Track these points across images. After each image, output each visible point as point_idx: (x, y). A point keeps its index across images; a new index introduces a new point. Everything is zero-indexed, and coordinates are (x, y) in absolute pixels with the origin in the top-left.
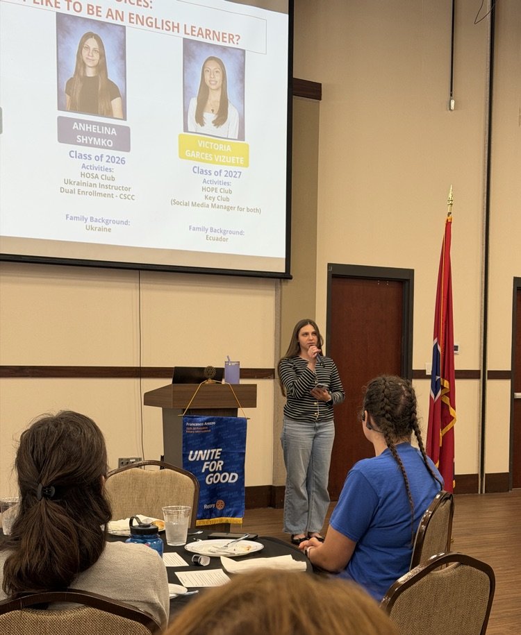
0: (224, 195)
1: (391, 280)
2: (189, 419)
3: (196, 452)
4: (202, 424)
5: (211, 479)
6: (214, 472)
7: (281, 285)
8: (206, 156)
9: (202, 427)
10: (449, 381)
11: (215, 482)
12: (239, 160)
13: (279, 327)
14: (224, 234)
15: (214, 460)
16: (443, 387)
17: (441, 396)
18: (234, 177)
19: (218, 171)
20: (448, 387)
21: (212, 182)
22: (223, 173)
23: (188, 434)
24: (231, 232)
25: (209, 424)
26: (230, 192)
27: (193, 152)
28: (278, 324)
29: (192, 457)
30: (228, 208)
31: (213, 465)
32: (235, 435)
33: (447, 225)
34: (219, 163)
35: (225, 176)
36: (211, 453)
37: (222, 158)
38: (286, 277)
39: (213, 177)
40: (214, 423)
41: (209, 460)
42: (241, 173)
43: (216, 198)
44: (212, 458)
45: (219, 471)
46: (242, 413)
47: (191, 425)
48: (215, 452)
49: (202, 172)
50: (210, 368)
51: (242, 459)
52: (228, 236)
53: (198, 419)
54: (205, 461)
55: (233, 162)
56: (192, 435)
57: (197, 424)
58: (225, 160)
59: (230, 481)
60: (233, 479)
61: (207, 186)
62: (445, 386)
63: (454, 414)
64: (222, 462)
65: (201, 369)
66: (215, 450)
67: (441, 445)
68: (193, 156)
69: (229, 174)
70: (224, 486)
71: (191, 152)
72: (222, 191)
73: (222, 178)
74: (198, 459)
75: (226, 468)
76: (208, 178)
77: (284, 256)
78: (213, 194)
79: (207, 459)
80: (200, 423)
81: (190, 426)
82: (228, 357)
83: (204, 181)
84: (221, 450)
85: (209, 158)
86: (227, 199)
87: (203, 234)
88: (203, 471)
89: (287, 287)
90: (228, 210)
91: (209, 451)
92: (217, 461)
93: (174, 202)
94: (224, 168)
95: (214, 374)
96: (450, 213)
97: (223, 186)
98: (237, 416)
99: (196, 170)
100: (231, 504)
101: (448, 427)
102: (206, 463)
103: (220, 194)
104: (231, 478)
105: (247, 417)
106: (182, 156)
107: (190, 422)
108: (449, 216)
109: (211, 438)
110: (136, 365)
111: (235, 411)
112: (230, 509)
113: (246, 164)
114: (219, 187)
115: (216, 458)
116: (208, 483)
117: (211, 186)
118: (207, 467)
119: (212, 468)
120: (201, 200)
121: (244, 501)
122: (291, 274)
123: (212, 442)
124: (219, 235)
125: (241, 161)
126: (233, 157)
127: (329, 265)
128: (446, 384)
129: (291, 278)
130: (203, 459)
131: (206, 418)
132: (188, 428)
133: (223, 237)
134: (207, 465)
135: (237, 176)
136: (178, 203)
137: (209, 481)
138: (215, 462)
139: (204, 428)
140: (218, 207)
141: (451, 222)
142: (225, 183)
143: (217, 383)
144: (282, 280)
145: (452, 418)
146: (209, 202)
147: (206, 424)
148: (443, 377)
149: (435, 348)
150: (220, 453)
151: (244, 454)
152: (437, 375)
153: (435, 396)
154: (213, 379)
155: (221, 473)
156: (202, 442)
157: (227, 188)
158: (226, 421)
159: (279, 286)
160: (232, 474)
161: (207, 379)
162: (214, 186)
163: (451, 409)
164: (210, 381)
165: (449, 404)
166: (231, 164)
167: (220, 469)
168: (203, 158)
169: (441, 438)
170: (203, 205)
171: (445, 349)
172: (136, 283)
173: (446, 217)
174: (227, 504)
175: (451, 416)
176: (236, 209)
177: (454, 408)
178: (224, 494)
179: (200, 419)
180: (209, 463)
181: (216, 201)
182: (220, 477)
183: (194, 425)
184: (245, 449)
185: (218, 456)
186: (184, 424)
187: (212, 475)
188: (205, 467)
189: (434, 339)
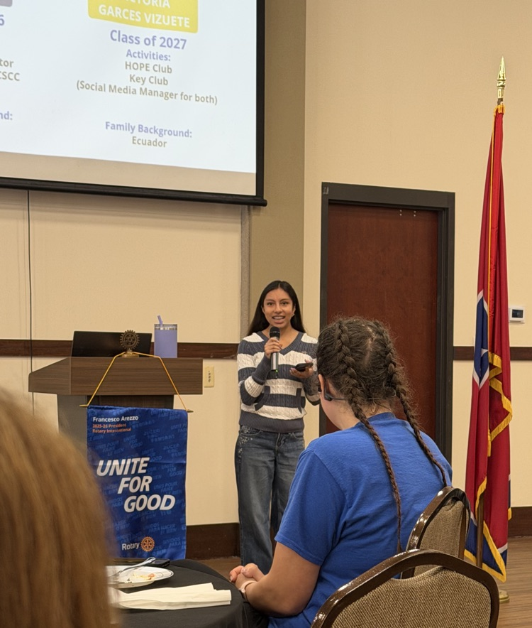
0: (160, 76)
1: (420, 209)
2: (96, 412)
3: (109, 463)
4: (118, 419)
5: (133, 504)
6: (138, 494)
7: (250, 214)
8: (131, 15)
9: (117, 423)
10: (501, 356)
11: (139, 509)
12: (183, 21)
13: (247, 279)
14: (161, 135)
15: (136, 474)
16: (492, 367)
17: (489, 380)
18: (175, 47)
19: (151, 38)
20: (499, 366)
21: (141, 55)
22: (158, 42)
23: (96, 434)
24: (171, 133)
25: (128, 419)
26: (169, 70)
27: (110, 7)
28: (246, 275)
29: (103, 470)
30: (167, 96)
31: (136, 483)
32: (170, 437)
33: (496, 117)
34: (151, 26)
35: (161, 46)
36: (132, 464)
37: (156, 19)
38: (256, 202)
39: (142, 47)
40: (136, 418)
41: (129, 475)
42: (185, 41)
43: (147, 80)
44: (133, 472)
45: (144, 493)
46: (181, 402)
47: (100, 420)
48: (138, 464)
49: (125, 39)
50: (130, 334)
51: (180, 473)
52: (166, 138)
53: (110, 411)
54: (123, 476)
55: (173, 24)
56: (102, 437)
57: (109, 420)
58: (161, 21)
59: (163, 508)
60: (167, 504)
61: (133, 60)
62: (495, 364)
63: (509, 407)
64: (150, 479)
65: (116, 336)
66: (138, 459)
67: (489, 454)
68: (110, 15)
69: (167, 42)
70: (154, 516)
71: (107, 9)
72: (157, 68)
73: (156, 49)
74: (111, 474)
75: (155, 488)
76: (134, 48)
77: (253, 170)
78: (142, 73)
79: (126, 473)
80: (114, 417)
81: (98, 423)
82: (159, 317)
83: (129, 53)
84: (147, 459)
85: (135, 17)
86: (165, 82)
87: (128, 135)
88: (120, 491)
89: (260, 218)
90: (166, 98)
91: (129, 461)
92: (141, 476)
93: (82, 85)
94: (159, 33)
95: (136, 342)
96: (501, 100)
97: (158, 62)
98: (172, 407)
99: (115, 36)
100: (165, 543)
101: (501, 427)
102: (124, 480)
103: (154, 74)
104: (164, 503)
105: (187, 409)
106: (93, 13)
107: (99, 416)
108: (499, 104)
109: (131, 442)
110: (24, 336)
111: (169, 400)
112: (164, 551)
113: (194, 28)
114: (152, 62)
115: (140, 471)
116: (127, 509)
117: (139, 61)
118: (127, 485)
119: (135, 486)
120: (123, 82)
121: (185, 538)
122: (265, 198)
123: (132, 447)
124: (153, 137)
125: (186, 22)
126: (173, 17)
127: (325, 185)
128: (497, 361)
129: (264, 204)
130: (119, 473)
131: (124, 410)
132: (95, 426)
133: (159, 139)
134: (126, 482)
135: (181, 45)
136: (89, 87)
137: (130, 507)
138: (138, 478)
139: (120, 425)
140: (151, 93)
141: (502, 114)
142: (161, 57)
143: (140, 356)
144: (252, 207)
145: (506, 413)
146: (137, 86)
147: (123, 419)
148: (493, 351)
149: (480, 306)
150: (146, 465)
151: (183, 466)
152: (482, 347)
153: (481, 379)
154: (133, 350)
155: (148, 494)
156: (117, 447)
157: (164, 64)
158: (154, 415)
159: (247, 217)
160: (166, 497)
161: (125, 350)
162: (144, 61)
163: (504, 399)
164: (130, 354)
165: (501, 392)
166: (170, 28)
167: (147, 489)
168: (127, 18)
169: (490, 443)
170: (126, 90)
171: (495, 308)
172: (24, 209)
173: (496, 106)
174: (158, 544)
175: (504, 409)
176: (178, 97)
177: (509, 397)
178: (155, 527)
179: (114, 412)
180: (128, 479)
181: (147, 85)
182: (147, 502)
183: (105, 420)
184: (185, 460)
185: (143, 468)
186: (89, 419)
187: (134, 497)
188: (123, 485)
189: (478, 292)
